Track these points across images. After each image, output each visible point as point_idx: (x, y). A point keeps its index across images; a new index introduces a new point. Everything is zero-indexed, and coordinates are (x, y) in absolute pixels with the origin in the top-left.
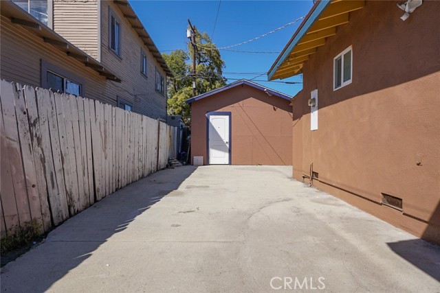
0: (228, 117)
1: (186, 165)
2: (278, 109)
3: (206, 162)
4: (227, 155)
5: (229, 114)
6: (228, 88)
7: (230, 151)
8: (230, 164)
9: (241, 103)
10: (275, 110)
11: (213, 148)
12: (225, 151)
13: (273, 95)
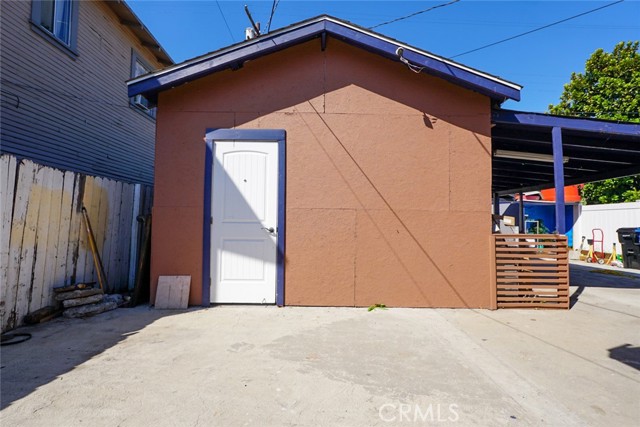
0: (276, 145)
1: (132, 305)
2: (439, 124)
3: (200, 298)
4: (271, 270)
5: (281, 138)
6: (269, 44)
7: (281, 260)
8: (281, 302)
9: (318, 101)
10: (429, 124)
11: (224, 248)
12: (265, 259)
13: (428, 71)
